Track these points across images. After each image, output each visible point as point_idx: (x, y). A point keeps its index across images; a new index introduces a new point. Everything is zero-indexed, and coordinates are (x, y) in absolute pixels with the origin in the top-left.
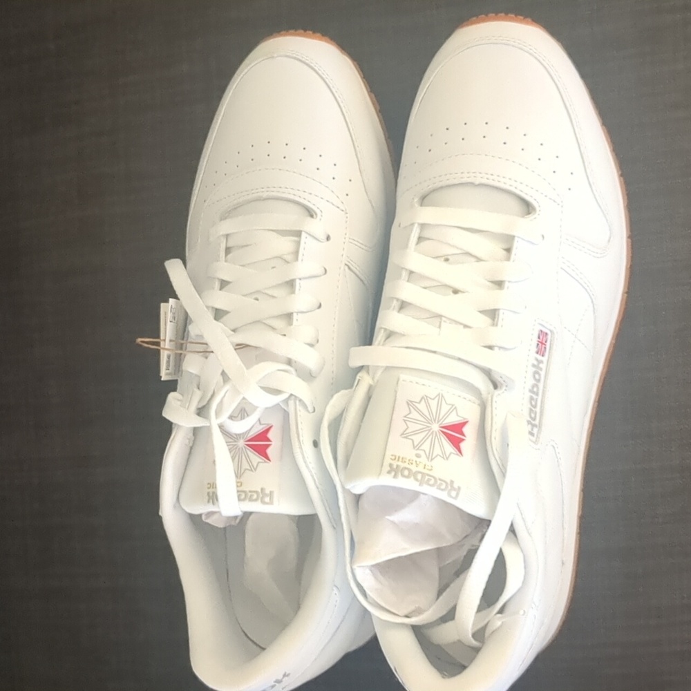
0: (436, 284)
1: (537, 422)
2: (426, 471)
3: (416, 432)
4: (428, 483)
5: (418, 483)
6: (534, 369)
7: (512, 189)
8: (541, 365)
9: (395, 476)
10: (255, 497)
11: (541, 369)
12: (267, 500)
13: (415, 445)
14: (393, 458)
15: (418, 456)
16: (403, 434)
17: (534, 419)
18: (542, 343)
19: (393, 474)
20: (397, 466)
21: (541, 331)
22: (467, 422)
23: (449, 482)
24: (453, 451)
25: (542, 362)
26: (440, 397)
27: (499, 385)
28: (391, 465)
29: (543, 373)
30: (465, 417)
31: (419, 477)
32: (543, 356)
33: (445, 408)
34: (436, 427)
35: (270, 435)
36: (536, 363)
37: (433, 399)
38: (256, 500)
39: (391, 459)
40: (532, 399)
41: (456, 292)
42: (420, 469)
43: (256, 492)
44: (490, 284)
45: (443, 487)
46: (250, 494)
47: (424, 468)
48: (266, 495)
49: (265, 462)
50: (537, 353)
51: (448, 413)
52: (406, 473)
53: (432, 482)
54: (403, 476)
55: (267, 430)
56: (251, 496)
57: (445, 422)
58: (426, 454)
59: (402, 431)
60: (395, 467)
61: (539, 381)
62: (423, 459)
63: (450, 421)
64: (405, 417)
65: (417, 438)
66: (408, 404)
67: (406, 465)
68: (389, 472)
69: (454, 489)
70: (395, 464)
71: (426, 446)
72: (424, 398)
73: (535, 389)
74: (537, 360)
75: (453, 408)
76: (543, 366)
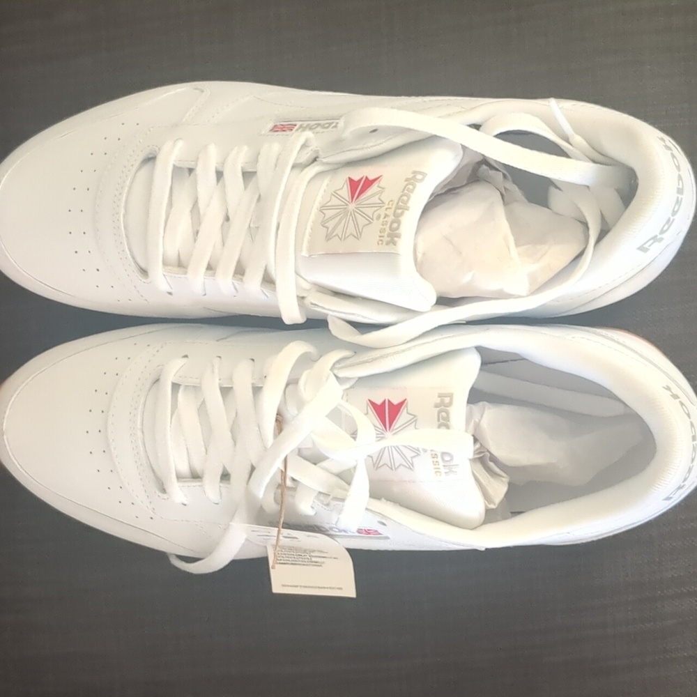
2: (394, 206)
3: (356, 225)
5: (406, 212)
9: (399, 237)
10: (444, 414)
11: (308, 125)
12: (447, 400)
13: (368, 222)
14: (380, 242)
15: (379, 217)
18: (283, 128)
20: (388, 236)
21: (271, 130)
22: (349, 178)
23: (406, 183)
24: (377, 185)
25: (301, 125)
26: (323, 208)
28: (388, 243)
32: (296, 125)
33: (334, 201)
34: (352, 206)
35: (379, 402)
37: (325, 215)
38: (448, 413)
39: (382, 244)
42: (390, 212)
43: (439, 413)
46: (441, 421)
47: (390, 208)
48: (442, 401)
49: (407, 406)
50: (291, 130)
51: (340, 198)
52: (395, 225)
53: (405, 198)
55: (373, 404)
56: (443, 419)
57: (347, 198)
58: (377, 210)
60: (389, 239)
61: (319, 125)
62: (382, 212)
63: (347, 194)
65: (362, 221)
67: (387, 228)
68: (395, 244)
69: (414, 177)
70: (386, 239)
71: (369, 211)
72: (324, 224)
76: (305, 124)
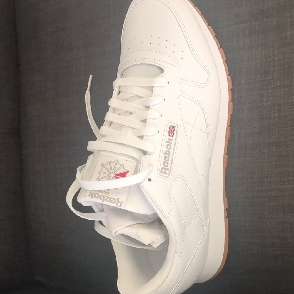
0: (123, 112)
1: (169, 167)
2: (106, 195)
4: (106, 200)
5: (102, 200)
6: (167, 144)
7: (153, 63)
8: (171, 141)
9: (92, 198)
11: (171, 143)
16: (97, 179)
17: (167, 166)
18: (172, 131)
19: (91, 196)
21: (171, 126)
22: (128, 172)
25: (172, 140)
26: (117, 161)
27: (147, 153)
28: (90, 193)
29: (172, 145)
30: (128, 169)
31: (102, 198)
32: (172, 137)
33: (118, 166)
34: (113, 175)
36: (168, 141)
37: (113, 163)
40: (165, 157)
41: (131, 113)
44: (145, 108)
45: (114, 201)
47: (105, 194)
50: (169, 136)
51: (120, 168)
52: (97, 196)
53: (108, 200)
54: (95, 197)
57: (118, 172)
59: (97, 178)
60: (92, 193)
61: (170, 149)
63: (120, 172)
64: (100, 171)
66: (102, 165)
67: (97, 192)
68: (89, 196)
72: (110, 162)
73: (168, 153)
74: (168, 139)
75: (122, 166)
76: (173, 142)
